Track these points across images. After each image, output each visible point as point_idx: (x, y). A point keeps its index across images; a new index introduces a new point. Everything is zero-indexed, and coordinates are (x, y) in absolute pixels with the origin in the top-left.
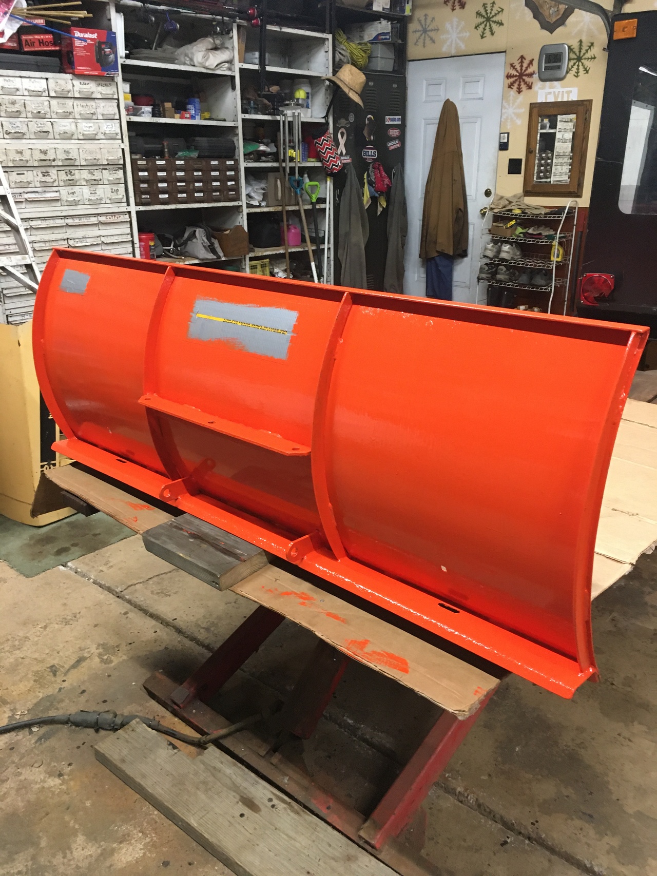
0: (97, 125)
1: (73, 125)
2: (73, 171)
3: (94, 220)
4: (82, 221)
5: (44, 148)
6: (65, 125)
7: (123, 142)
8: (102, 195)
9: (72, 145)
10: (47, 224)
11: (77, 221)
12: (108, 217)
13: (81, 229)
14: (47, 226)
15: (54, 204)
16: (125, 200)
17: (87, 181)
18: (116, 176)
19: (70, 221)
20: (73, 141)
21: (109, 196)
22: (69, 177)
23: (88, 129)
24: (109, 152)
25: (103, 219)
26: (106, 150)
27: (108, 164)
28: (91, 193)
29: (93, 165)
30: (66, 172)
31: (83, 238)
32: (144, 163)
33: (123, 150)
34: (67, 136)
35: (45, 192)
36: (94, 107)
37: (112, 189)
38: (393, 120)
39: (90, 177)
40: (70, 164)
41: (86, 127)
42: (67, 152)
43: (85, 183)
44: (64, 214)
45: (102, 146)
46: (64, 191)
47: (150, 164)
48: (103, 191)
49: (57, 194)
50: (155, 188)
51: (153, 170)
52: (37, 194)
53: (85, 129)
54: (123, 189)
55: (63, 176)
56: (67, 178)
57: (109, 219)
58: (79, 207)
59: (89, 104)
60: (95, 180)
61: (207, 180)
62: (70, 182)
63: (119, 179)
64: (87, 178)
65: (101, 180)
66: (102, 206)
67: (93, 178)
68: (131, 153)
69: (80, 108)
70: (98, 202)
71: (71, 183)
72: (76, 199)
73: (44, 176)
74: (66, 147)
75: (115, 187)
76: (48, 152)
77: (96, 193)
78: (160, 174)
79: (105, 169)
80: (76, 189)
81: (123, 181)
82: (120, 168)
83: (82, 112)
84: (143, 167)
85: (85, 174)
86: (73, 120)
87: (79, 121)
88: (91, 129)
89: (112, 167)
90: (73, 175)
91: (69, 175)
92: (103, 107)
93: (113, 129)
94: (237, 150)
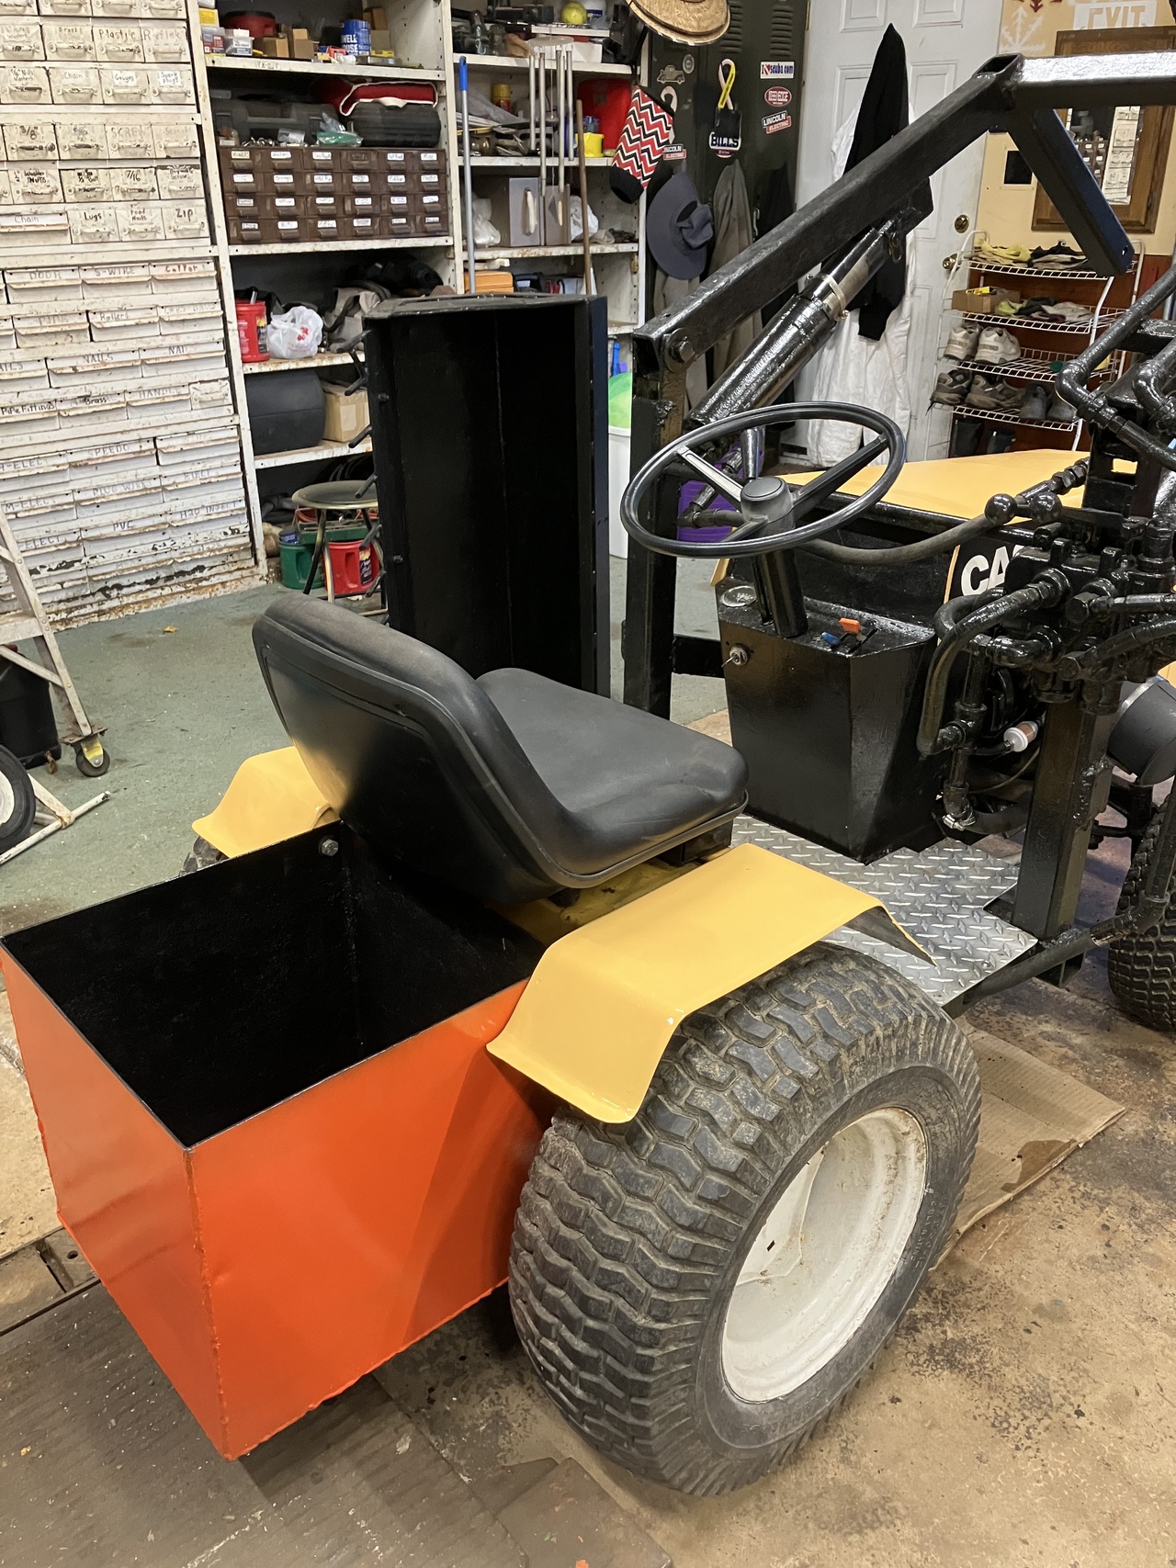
0: (143, 76)
1: (93, 76)
2: (94, 172)
3: (140, 273)
4: (117, 275)
5: (29, 122)
6: (74, 75)
7: (199, 111)
8: (158, 223)
9: (90, 117)
10: (43, 282)
11: (105, 275)
12: (170, 268)
13: (115, 292)
14: (42, 285)
15: (56, 240)
16: (206, 232)
17: (124, 192)
18: (185, 183)
19: (90, 276)
20: (93, 109)
21: (173, 224)
22: (87, 184)
23: (123, 83)
24: (169, 132)
25: (159, 271)
26: (163, 128)
27: (168, 157)
28: (134, 218)
29: (135, 160)
30: (79, 174)
31: (121, 309)
32: (246, 155)
33: (199, 128)
34: (80, 99)
35: (35, 213)
36: (137, 35)
37: (178, 210)
38: (778, 70)
39: (130, 184)
40: (87, 157)
41: (121, 79)
42: (79, 131)
43: (119, 197)
44: (77, 261)
45: (154, 119)
46: (76, 214)
47: (258, 158)
48: (157, 214)
49: (63, 220)
50: (268, 208)
51: (264, 170)
52: (19, 219)
53: (117, 82)
54: (204, 210)
55: (72, 181)
56: (82, 186)
57: (171, 272)
58: (110, 247)
59: (125, 31)
60: (140, 190)
61: (380, 193)
62: (89, 194)
63: (194, 189)
64: (125, 187)
65: (153, 190)
66: (158, 244)
67: (136, 187)
68: (217, 134)
69: (107, 40)
70: (150, 236)
71: (90, 196)
72: (102, 230)
73: (32, 180)
74: (77, 121)
75: (184, 207)
76: (39, 131)
77: (143, 218)
78: (279, 179)
79: (164, 168)
80: (102, 208)
81: (201, 192)
82: (195, 167)
83: (111, 48)
84: (241, 164)
85: (120, 178)
86: (93, 65)
87: (105, 65)
88: (131, 83)
89: (178, 163)
90: (94, 180)
91: (86, 180)
92: (157, 37)
93: (179, 84)
94: (443, 130)
